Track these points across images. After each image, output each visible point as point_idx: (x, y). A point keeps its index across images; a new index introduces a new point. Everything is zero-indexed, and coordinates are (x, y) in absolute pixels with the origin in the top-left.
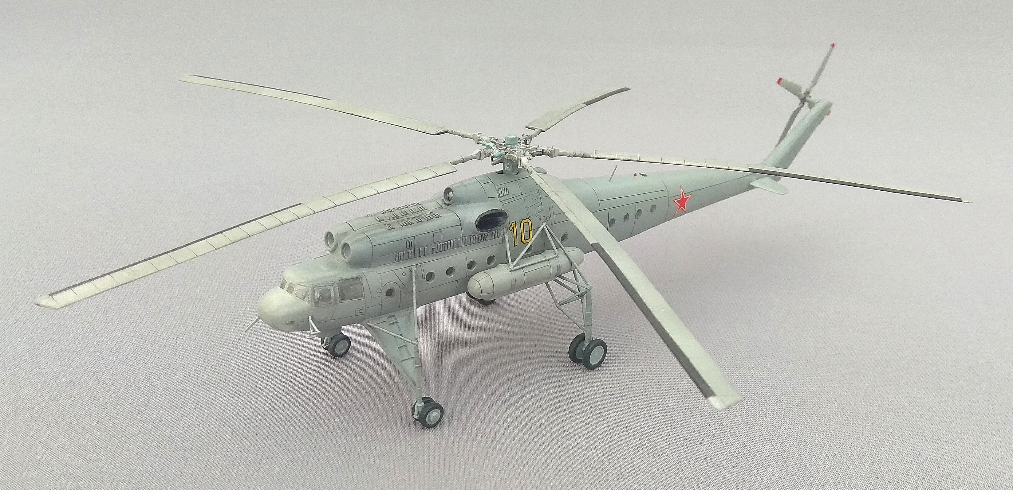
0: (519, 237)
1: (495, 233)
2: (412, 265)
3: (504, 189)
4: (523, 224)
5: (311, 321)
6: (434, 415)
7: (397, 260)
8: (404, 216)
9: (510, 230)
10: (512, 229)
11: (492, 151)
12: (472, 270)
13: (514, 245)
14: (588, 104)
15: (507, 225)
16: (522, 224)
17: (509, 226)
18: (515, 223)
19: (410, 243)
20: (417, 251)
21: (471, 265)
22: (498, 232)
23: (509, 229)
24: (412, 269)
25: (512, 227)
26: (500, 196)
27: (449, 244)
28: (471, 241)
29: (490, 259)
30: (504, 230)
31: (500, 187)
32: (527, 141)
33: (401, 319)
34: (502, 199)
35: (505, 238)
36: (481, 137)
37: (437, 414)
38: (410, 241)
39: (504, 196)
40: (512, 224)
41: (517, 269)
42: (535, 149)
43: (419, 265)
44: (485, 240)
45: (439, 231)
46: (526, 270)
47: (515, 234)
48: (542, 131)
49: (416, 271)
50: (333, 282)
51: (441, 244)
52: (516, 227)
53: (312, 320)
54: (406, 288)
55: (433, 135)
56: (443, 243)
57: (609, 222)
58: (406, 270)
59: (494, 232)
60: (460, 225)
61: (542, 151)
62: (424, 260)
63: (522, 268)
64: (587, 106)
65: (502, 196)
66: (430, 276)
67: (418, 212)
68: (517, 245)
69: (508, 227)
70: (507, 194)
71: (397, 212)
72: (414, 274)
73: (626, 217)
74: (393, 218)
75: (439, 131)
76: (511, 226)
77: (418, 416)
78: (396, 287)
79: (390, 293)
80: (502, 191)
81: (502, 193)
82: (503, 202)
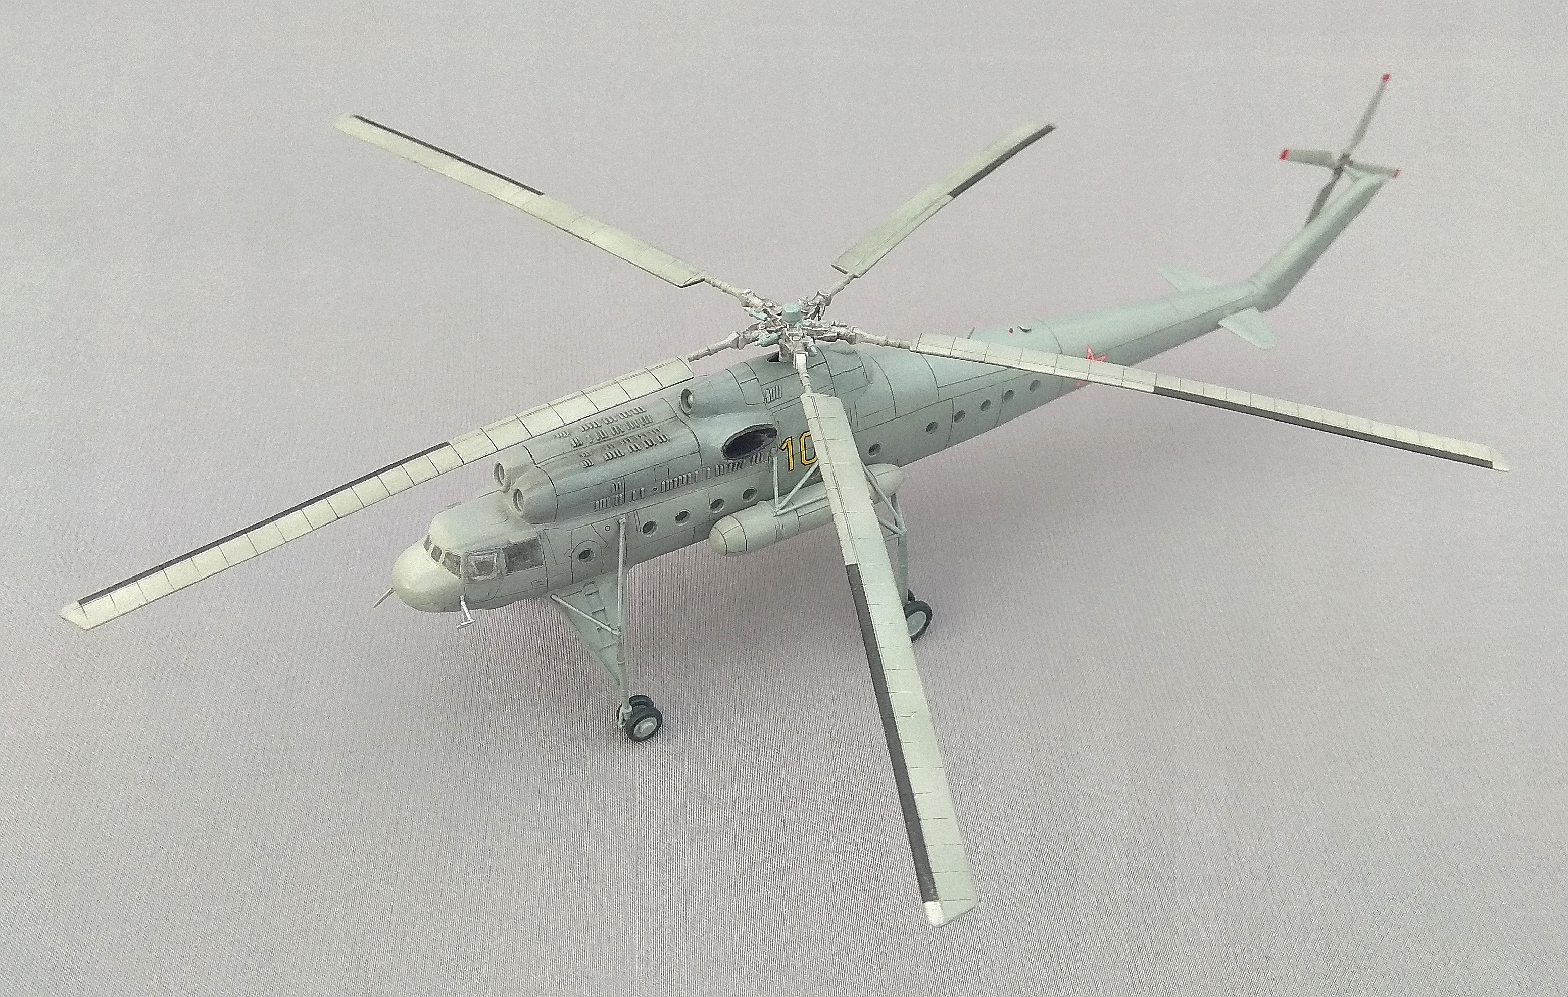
0: (797, 457)
1: (756, 458)
2: (622, 515)
3: (774, 389)
4: (804, 439)
5: (463, 603)
6: (647, 725)
7: (597, 508)
8: (616, 436)
9: (782, 450)
10: (785, 449)
11: (758, 334)
12: (716, 512)
13: (789, 469)
14: (955, 194)
15: (777, 443)
16: (803, 437)
17: (781, 444)
19: (617, 486)
20: (628, 496)
21: (717, 504)
22: (760, 456)
23: (781, 448)
24: (620, 521)
25: (785, 445)
26: (767, 401)
27: (680, 481)
28: (719, 471)
29: (748, 493)
30: (772, 451)
31: (767, 386)
32: (820, 308)
33: (604, 588)
34: (769, 405)
35: (772, 463)
36: (750, 300)
37: (652, 724)
38: (616, 483)
39: (774, 400)
40: (785, 441)
41: (787, 513)
42: (826, 331)
43: (632, 514)
44: (739, 468)
45: (664, 464)
46: (801, 513)
47: (791, 455)
48: (855, 277)
49: (627, 525)
50: (497, 546)
51: (668, 481)
52: (791, 444)
53: (465, 601)
54: (610, 547)
55: (680, 287)
56: (671, 481)
57: (954, 415)
58: (611, 523)
59: (754, 457)
60: (699, 451)
61: (836, 335)
62: (640, 505)
63: (795, 510)
64: (954, 198)
65: (771, 401)
66: (649, 527)
67: (638, 427)
68: (793, 469)
69: (778, 445)
70: (779, 397)
71: (606, 428)
72: (622, 528)
73: (986, 405)
74: (598, 440)
75: (691, 280)
76: (783, 444)
77: (624, 725)
78: (594, 548)
79: (585, 555)
80: (771, 392)
81: (771, 395)
82: (773, 410)
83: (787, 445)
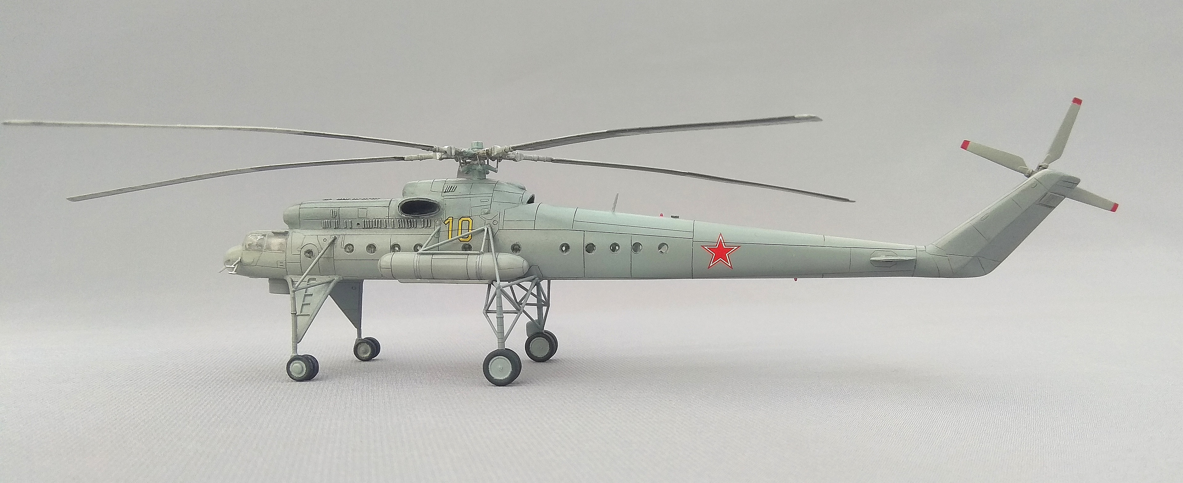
0: (455, 233)
1: (426, 222)
2: (336, 234)
3: (451, 187)
4: (462, 221)
10: (447, 223)
15: (442, 218)
16: (460, 221)
17: (445, 219)
18: (452, 218)
19: (334, 212)
20: (342, 223)
21: (395, 246)
22: (429, 223)
23: (444, 222)
25: (448, 221)
27: (374, 222)
28: (398, 225)
29: (418, 246)
30: (439, 221)
31: (449, 185)
34: (444, 194)
38: (334, 210)
40: (448, 218)
41: (427, 254)
44: (412, 226)
46: (435, 256)
47: (450, 229)
50: (265, 233)
51: (366, 221)
52: (452, 222)
53: (240, 261)
56: (368, 221)
57: (586, 245)
58: (328, 237)
59: (423, 221)
63: (433, 254)
65: (446, 192)
69: (443, 220)
73: (614, 246)
76: (446, 220)
79: (310, 254)
80: (448, 187)
81: (447, 189)
82: (445, 197)
83: (449, 222)
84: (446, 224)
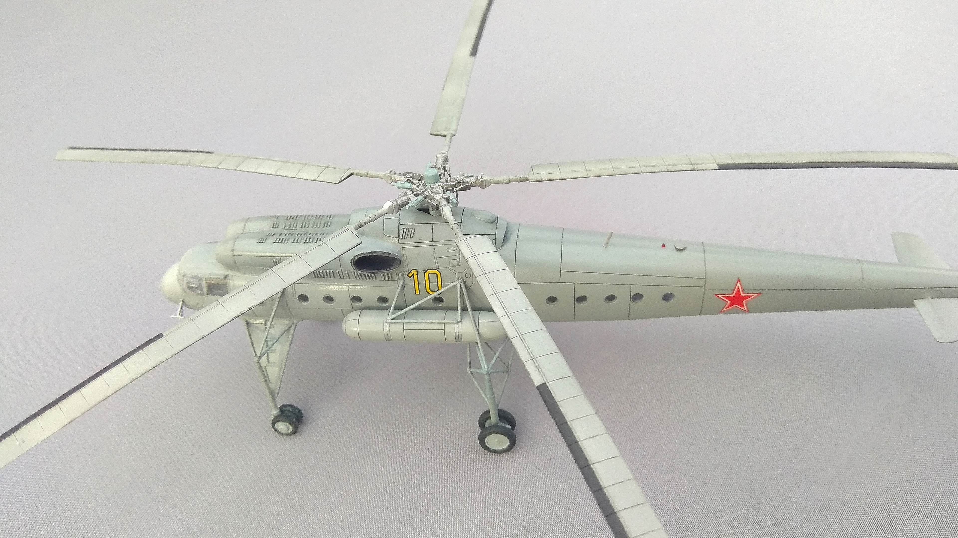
0: (422, 286)
1: (388, 276)
3: (408, 230)
13: (416, 292)
16: (428, 273)
18: (416, 270)
21: (355, 299)
22: (391, 276)
23: (407, 275)
25: (411, 273)
26: (400, 237)
27: (327, 273)
28: (355, 276)
29: (382, 300)
30: (398, 275)
31: (404, 226)
34: (402, 241)
40: (411, 270)
41: (396, 323)
44: (373, 279)
47: (416, 283)
52: (417, 275)
56: (321, 271)
57: (576, 297)
63: (404, 323)
65: (403, 238)
66: (304, 298)
67: (319, 227)
68: (419, 294)
69: (406, 272)
70: (410, 237)
76: (409, 272)
80: (405, 232)
81: (404, 234)
82: (404, 245)
83: (413, 275)
84: (410, 277)
